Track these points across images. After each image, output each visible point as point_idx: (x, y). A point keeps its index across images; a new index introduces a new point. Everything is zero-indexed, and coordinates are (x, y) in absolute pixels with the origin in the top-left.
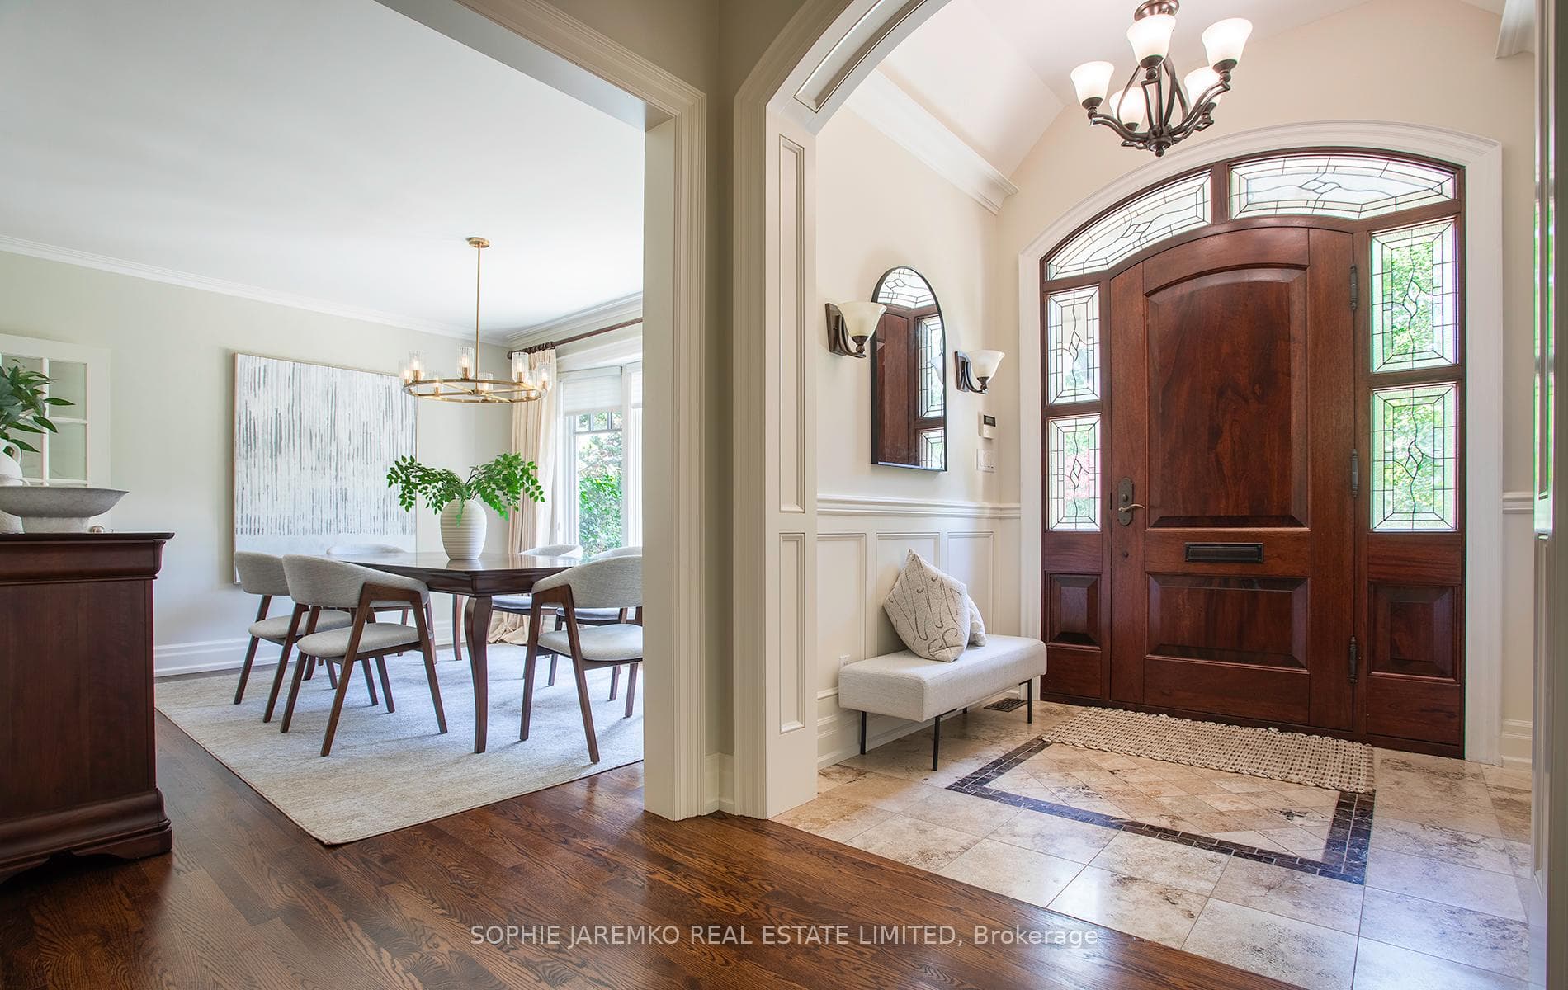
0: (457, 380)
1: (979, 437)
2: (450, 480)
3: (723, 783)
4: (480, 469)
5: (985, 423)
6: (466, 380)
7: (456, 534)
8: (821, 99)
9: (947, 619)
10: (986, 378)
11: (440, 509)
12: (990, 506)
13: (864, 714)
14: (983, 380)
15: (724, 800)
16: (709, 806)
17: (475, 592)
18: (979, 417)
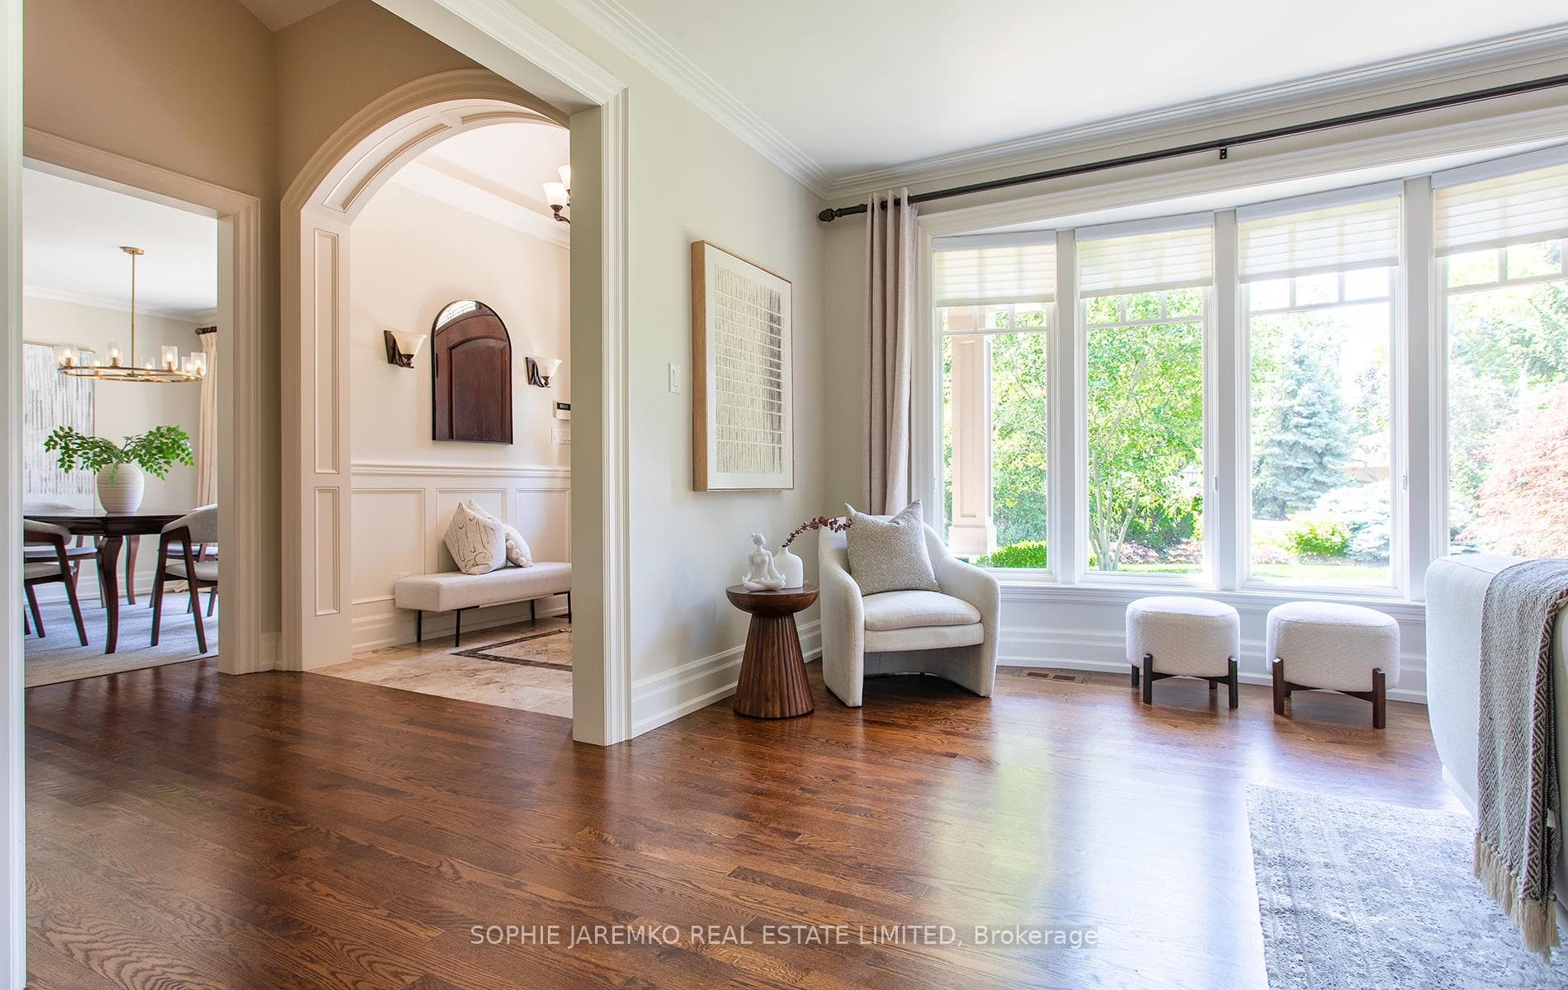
0: (109, 368)
1: (554, 419)
2: (107, 448)
3: (277, 650)
4: (134, 439)
5: (558, 408)
6: (115, 367)
7: (112, 489)
8: (345, 205)
9: (480, 548)
10: (548, 377)
11: (98, 470)
12: (564, 469)
13: (420, 612)
14: (546, 378)
15: (277, 662)
16: (265, 665)
17: (107, 533)
18: (554, 403)
